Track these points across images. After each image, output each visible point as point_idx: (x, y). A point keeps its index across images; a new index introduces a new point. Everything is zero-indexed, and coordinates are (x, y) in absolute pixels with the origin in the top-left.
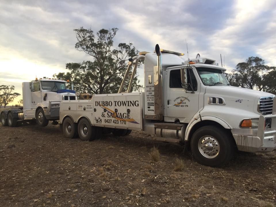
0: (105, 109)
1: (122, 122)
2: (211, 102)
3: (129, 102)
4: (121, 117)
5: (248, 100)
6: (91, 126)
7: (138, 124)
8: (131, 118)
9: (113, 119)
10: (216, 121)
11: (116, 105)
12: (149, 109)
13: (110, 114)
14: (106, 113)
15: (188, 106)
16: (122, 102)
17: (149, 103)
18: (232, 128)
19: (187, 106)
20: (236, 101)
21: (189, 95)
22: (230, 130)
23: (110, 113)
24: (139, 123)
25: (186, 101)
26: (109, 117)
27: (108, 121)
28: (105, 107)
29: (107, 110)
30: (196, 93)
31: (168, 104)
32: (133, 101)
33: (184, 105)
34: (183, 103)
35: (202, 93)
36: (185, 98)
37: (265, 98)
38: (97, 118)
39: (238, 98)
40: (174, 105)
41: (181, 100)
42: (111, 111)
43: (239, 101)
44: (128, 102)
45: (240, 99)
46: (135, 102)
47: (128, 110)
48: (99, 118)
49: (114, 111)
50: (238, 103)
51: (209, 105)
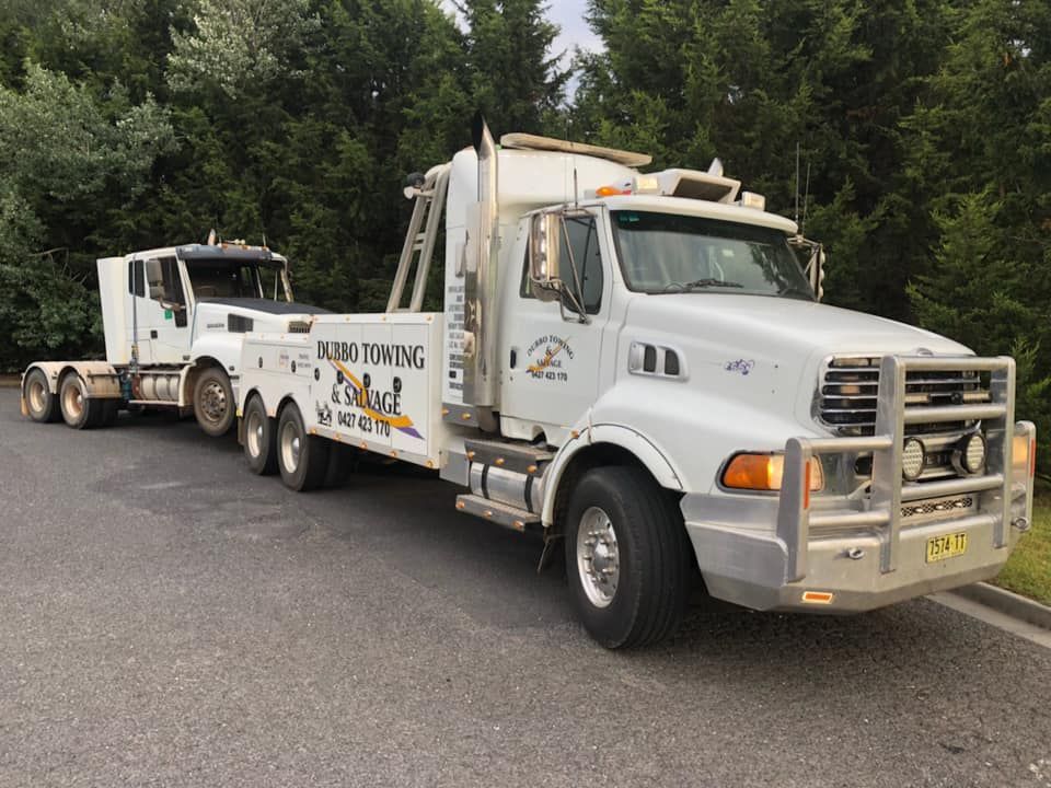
0: (339, 373)
1: (380, 425)
2: (637, 368)
3: (401, 350)
4: (377, 407)
5: (777, 362)
6: (308, 432)
7: (420, 440)
8: (402, 414)
9: (358, 412)
10: (634, 452)
11: (366, 361)
12: (452, 380)
13: (351, 392)
14: (341, 388)
15: (566, 379)
16: (383, 346)
17: (452, 357)
18: (687, 489)
19: (564, 376)
20: (729, 368)
21: (572, 331)
22: (677, 496)
23: (352, 390)
24: (421, 434)
25: (561, 356)
26: (350, 403)
27: (347, 419)
28: (340, 366)
29: (345, 376)
30: (596, 321)
31: (513, 364)
32: (410, 347)
33: (556, 370)
34: (553, 364)
35: (613, 326)
36: (561, 342)
37: (870, 360)
38: (322, 406)
39: (736, 353)
40: (528, 371)
41: (549, 352)
42: (356, 381)
43: (740, 367)
44: (398, 347)
45: (746, 355)
46: (416, 348)
47: (396, 380)
48: (326, 407)
49: (361, 379)
50: (737, 374)
51: (630, 376)
